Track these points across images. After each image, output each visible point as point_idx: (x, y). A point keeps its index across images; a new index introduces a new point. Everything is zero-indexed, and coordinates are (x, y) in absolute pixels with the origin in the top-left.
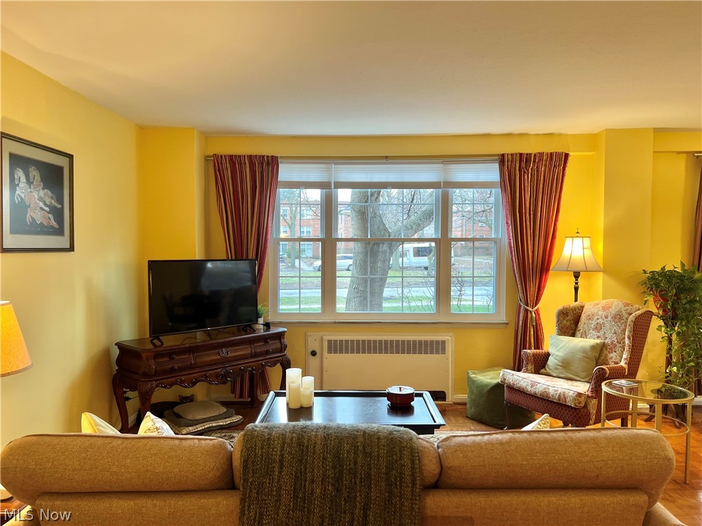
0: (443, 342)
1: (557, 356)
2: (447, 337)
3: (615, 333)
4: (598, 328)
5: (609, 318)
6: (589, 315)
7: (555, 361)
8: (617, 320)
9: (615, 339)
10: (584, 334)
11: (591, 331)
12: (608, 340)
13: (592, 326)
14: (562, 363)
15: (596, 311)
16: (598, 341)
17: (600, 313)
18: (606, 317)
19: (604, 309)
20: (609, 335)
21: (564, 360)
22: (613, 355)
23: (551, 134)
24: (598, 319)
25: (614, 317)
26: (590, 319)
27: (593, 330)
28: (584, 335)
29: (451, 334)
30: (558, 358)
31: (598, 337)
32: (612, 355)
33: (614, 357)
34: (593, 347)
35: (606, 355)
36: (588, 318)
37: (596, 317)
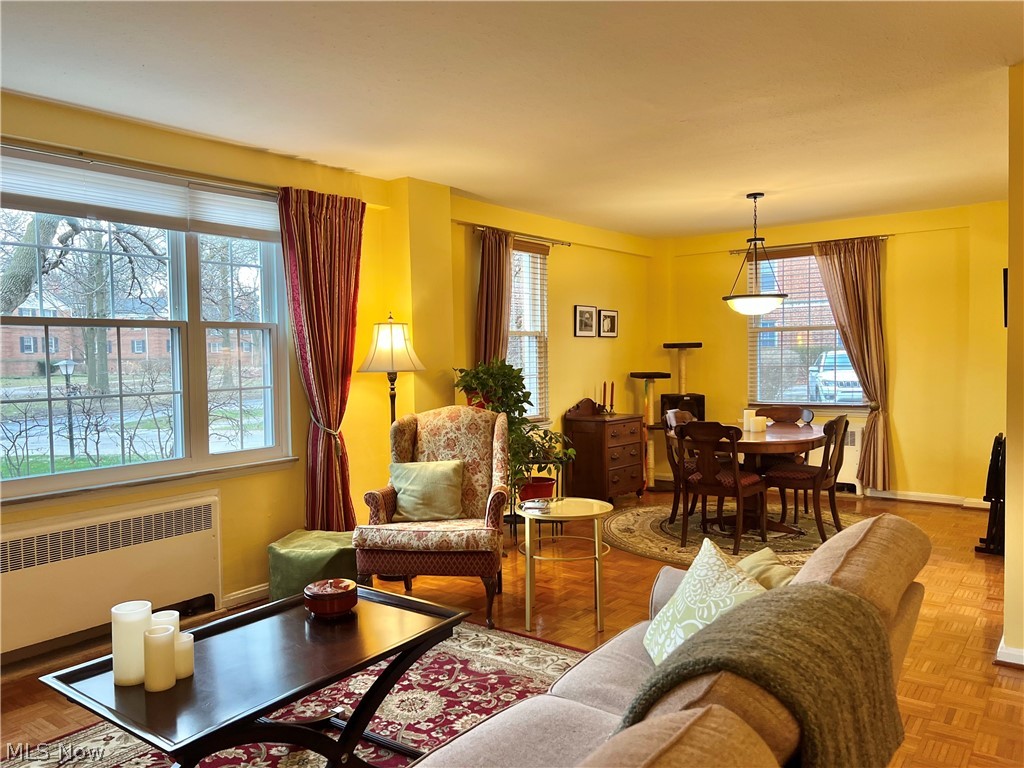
0: (208, 507)
1: (413, 491)
2: (210, 498)
3: (475, 448)
4: (451, 444)
5: (463, 430)
6: (432, 430)
7: (412, 498)
8: (473, 431)
9: (476, 455)
10: (431, 456)
11: (441, 450)
12: (467, 458)
13: (442, 444)
14: (423, 499)
15: (440, 423)
16: (457, 462)
17: (448, 424)
18: (458, 429)
19: (452, 419)
20: (468, 451)
21: (424, 494)
22: (478, 476)
23: (341, 170)
24: (447, 433)
25: (469, 428)
26: (435, 434)
27: (445, 448)
28: (433, 457)
29: (216, 491)
30: (415, 494)
31: (454, 457)
32: (476, 477)
33: (480, 478)
34: (455, 470)
35: (470, 479)
36: (432, 433)
37: (444, 431)
